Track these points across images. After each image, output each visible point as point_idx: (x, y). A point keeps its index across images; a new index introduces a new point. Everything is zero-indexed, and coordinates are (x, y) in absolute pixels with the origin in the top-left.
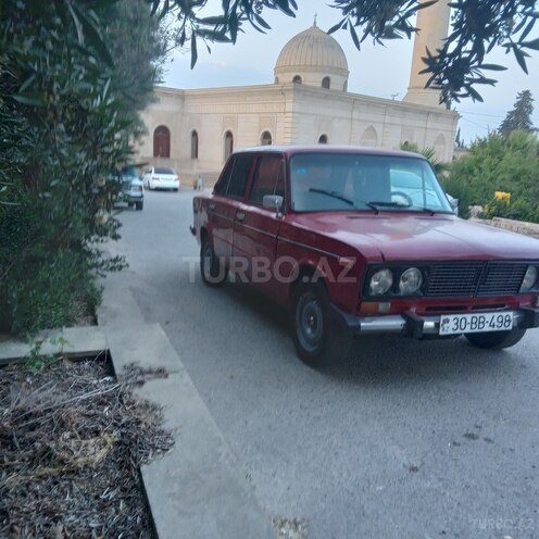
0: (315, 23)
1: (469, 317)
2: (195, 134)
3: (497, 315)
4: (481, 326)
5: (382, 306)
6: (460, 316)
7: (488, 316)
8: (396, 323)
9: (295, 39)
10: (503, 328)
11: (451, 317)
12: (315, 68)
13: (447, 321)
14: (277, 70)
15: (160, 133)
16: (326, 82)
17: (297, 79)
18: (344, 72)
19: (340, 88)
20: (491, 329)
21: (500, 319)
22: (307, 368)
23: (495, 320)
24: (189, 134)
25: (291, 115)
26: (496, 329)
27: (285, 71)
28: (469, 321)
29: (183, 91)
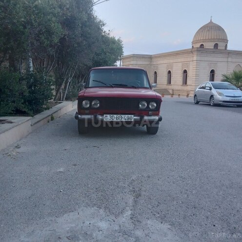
0: (211, 20)
1: (115, 116)
2: (156, 73)
3: (126, 116)
4: (121, 119)
5: (87, 112)
6: (112, 115)
7: (123, 116)
9: (201, 28)
10: (129, 120)
12: (210, 40)
13: (107, 116)
14: (193, 43)
16: (216, 46)
17: (202, 45)
18: (225, 41)
19: (224, 48)
20: (125, 120)
24: (153, 73)
25: (196, 62)
27: (196, 43)
29: (151, 55)
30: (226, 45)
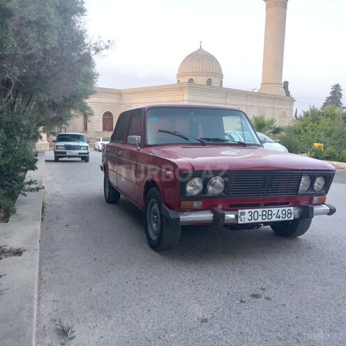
0: (201, 47)
1: (260, 211)
3: (281, 209)
4: (270, 217)
5: (196, 204)
6: (253, 210)
7: (275, 210)
8: (207, 216)
9: (189, 56)
10: (286, 219)
11: (246, 211)
12: (202, 74)
13: (244, 214)
14: (178, 76)
15: (107, 117)
16: (209, 82)
17: (191, 80)
18: (220, 75)
19: (218, 85)
20: (277, 219)
21: (284, 212)
22: (152, 252)
23: (280, 213)
26: (281, 219)
27: (183, 76)
28: (260, 213)
29: (120, 90)
30: (222, 81)
